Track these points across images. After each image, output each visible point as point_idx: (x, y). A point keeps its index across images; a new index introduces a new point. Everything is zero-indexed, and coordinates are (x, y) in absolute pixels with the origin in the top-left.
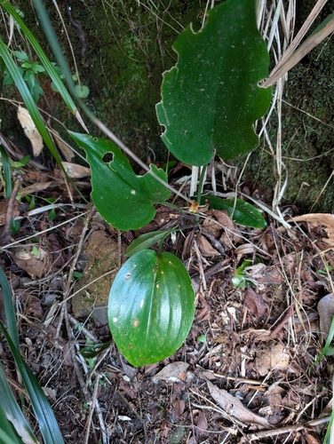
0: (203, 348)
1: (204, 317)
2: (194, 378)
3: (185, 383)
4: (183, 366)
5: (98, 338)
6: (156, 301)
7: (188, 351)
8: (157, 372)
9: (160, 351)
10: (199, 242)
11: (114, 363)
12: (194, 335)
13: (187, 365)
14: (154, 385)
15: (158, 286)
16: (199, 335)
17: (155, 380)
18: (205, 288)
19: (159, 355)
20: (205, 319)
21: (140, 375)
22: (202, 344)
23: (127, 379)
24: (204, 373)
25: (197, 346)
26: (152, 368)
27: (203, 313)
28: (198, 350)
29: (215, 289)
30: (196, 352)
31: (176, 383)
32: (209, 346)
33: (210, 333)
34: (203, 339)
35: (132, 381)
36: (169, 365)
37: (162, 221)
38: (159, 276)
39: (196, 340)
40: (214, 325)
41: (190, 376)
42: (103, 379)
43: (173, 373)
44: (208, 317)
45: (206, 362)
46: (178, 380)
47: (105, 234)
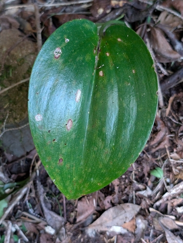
0: (159, 186)
1: (159, 143)
2: (147, 229)
3: (135, 235)
4: (131, 209)
5: (10, 177)
6: (98, 95)
7: (138, 190)
8: (94, 220)
9: (104, 171)
10: (154, 40)
11: (31, 211)
12: (147, 168)
13: (137, 208)
14: (89, 238)
15: (101, 73)
16: (154, 168)
17: (90, 232)
18: (162, 104)
19: (102, 176)
20: (161, 146)
21: (68, 226)
22: (157, 179)
23: (50, 231)
24: (162, 220)
25: (150, 184)
26: (86, 214)
27: (159, 137)
28: (152, 189)
29: (176, 106)
30: (149, 192)
31: (121, 234)
32: (168, 184)
33: (168, 166)
34: (160, 174)
35: (58, 233)
36: (111, 210)
37: (101, 11)
38: (102, 59)
39: (149, 175)
40: (174, 155)
41: (141, 224)
42: (16, 233)
43: (117, 220)
44: (166, 144)
45: (163, 206)
46: (124, 231)
47: (19, 33)
